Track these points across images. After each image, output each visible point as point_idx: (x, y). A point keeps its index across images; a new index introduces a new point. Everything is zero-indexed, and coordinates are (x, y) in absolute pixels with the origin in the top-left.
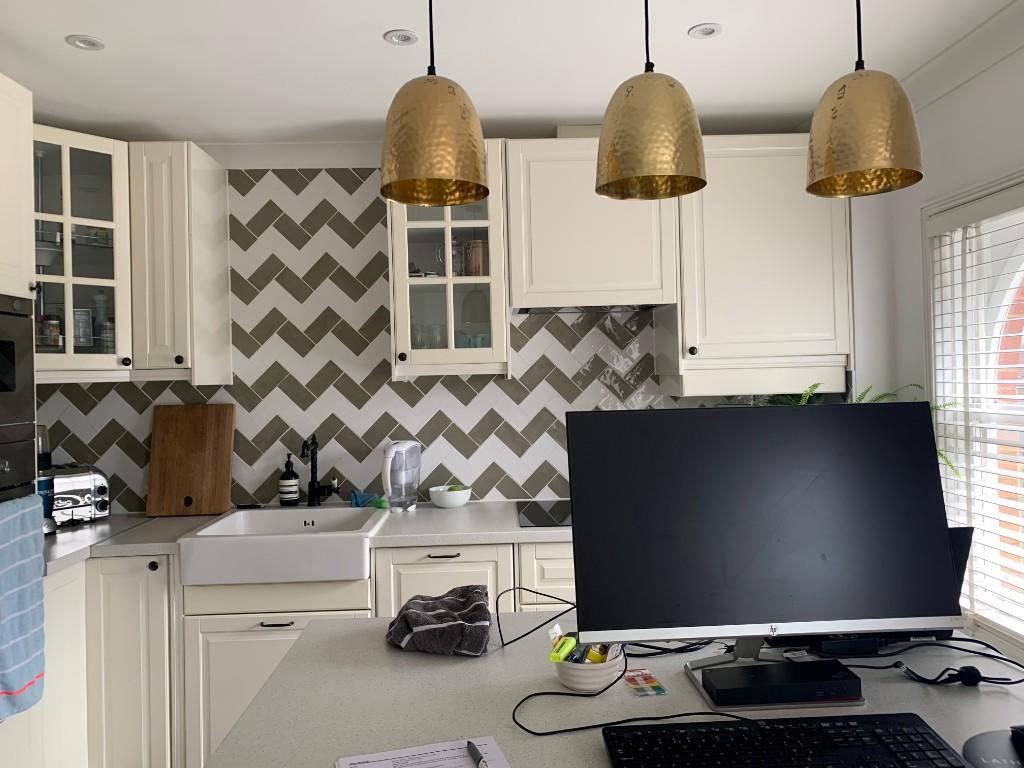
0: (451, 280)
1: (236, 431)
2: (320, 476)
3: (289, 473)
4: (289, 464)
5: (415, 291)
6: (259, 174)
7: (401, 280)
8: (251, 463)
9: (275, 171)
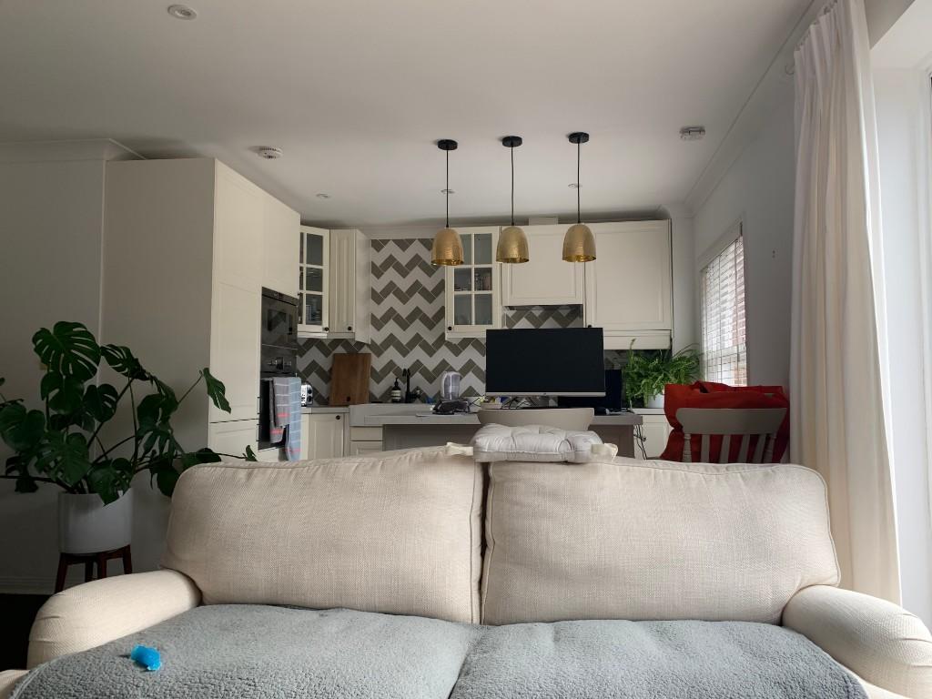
0: (473, 292)
1: (372, 368)
2: (411, 390)
3: (396, 387)
4: (396, 383)
5: (456, 298)
6: (385, 242)
7: (450, 294)
8: (378, 383)
9: (394, 241)
